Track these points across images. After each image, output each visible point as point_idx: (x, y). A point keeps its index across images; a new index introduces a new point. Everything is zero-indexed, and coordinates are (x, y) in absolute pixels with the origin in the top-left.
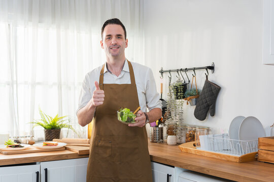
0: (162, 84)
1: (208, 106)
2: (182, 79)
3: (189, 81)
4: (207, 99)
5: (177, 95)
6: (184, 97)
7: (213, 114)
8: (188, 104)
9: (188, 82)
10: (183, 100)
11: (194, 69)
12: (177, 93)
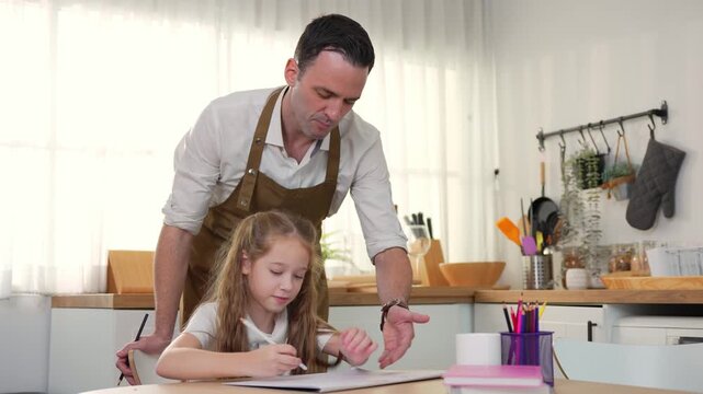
0: (543, 165)
1: (659, 195)
2: (591, 146)
3: (609, 150)
4: (655, 179)
5: (584, 177)
6: (600, 183)
7: (670, 213)
8: (609, 197)
9: (606, 152)
10: (599, 189)
11: (621, 120)
12: (585, 173)
